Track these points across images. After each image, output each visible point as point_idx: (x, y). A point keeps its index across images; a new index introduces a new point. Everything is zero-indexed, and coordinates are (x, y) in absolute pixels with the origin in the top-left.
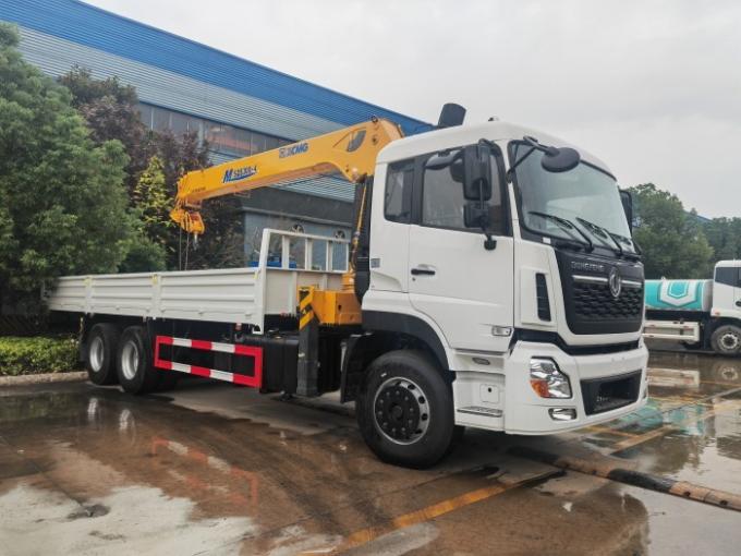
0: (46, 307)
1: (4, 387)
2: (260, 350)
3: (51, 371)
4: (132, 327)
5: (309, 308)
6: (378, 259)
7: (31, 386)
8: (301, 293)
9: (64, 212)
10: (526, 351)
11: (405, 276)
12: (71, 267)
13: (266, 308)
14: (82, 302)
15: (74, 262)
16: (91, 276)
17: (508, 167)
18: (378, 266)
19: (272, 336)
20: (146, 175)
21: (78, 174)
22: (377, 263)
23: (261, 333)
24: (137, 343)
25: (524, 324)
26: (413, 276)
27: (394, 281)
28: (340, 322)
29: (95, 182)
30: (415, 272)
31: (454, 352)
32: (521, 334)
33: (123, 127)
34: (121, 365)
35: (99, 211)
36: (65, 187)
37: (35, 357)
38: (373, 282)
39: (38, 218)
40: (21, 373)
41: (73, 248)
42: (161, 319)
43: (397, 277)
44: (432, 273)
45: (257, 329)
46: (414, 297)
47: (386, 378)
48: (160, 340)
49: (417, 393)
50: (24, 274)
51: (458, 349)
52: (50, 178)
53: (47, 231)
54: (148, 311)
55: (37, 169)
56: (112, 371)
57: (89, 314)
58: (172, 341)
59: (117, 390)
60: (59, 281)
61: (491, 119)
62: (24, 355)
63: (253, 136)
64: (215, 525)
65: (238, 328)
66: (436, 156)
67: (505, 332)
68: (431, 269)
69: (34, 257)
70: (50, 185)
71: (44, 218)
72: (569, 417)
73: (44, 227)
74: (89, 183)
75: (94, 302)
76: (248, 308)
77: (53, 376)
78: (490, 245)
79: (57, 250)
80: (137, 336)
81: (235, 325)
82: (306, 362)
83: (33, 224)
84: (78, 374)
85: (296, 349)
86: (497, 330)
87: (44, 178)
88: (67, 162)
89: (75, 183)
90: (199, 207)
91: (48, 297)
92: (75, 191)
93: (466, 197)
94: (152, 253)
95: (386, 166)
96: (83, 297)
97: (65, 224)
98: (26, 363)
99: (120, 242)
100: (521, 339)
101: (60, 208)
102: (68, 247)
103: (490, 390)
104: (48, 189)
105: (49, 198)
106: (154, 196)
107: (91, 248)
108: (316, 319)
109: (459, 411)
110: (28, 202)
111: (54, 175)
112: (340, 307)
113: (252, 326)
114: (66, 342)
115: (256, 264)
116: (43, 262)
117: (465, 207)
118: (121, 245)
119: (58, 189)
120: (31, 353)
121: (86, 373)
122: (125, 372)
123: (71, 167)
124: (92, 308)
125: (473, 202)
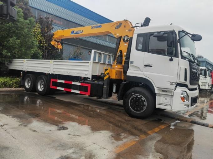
0: (8, 68)
1: (1, 91)
2: (90, 85)
3: (12, 87)
4: (42, 76)
5: (108, 74)
6: (133, 61)
7: (7, 91)
8: (105, 69)
9: (16, 39)
10: (180, 89)
11: (142, 67)
12: (17, 56)
13: (92, 73)
14: (22, 67)
15: (18, 55)
16: (26, 59)
17: (178, 38)
18: (133, 63)
19: (94, 81)
20: (35, 29)
21: (21, 28)
22: (132, 62)
23: (91, 80)
24: (44, 80)
25: (180, 82)
26: (145, 67)
27: (138, 68)
28: (116, 78)
29: (26, 30)
30: (145, 66)
31: (157, 88)
32: (179, 85)
33: (28, 13)
34: (37, 87)
35: (27, 39)
36: (16, 31)
37: (8, 83)
38: (130, 68)
39: (7, 40)
40: (3, 88)
41: (18, 50)
42: (54, 74)
43: (139, 67)
44: (151, 66)
45: (89, 79)
46: (144, 73)
47: (134, 94)
48: (52, 80)
49: (143, 99)
50: (3, 57)
51: (158, 88)
52: (12, 28)
53: (11, 44)
54: (48, 71)
55: (8, 25)
56: (34, 88)
57: (25, 71)
58: (57, 80)
59: (36, 94)
60: (13, 60)
61: (171, 24)
62: (5, 82)
63: (62, 20)
64: (101, 132)
65: (82, 78)
66: (156, 33)
67: (174, 84)
68: (151, 65)
69: (6, 52)
70: (12, 30)
71: (9, 40)
72: (187, 107)
73: (10, 43)
74: (24, 30)
75: (27, 67)
76: (86, 73)
77: (13, 89)
78: (171, 60)
79: (13, 51)
80: (44, 78)
81: (81, 77)
82: (106, 89)
83: (6, 42)
84: (20, 89)
85: (103, 85)
86: (171, 83)
87: (10, 28)
88: (17, 23)
89: (20, 30)
90: (60, 41)
91: (8, 65)
92: (20, 33)
93: (168, 46)
94: (39, 53)
95: (137, 35)
96: (23, 66)
97: (17, 43)
98: (5, 85)
99: (32, 49)
100: (178, 86)
101: (15, 38)
102: (16, 50)
103: (166, 99)
104: (11, 31)
105: (11, 34)
106: (38, 36)
107: (24, 51)
108: (109, 77)
109: (158, 104)
110: (4, 35)
111: (13, 27)
112: (116, 74)
113: (87, 78)
114: (16, 79)
115: (90, 60)
116: (9, 54)
117: (167, 49)
118: (32, 51)
119: (14, 32)
120: (6, 82)
121: (24, 89)
122: (39, 89)
123: (19, 25)
124: (26, 69)
125: (170, 47)
